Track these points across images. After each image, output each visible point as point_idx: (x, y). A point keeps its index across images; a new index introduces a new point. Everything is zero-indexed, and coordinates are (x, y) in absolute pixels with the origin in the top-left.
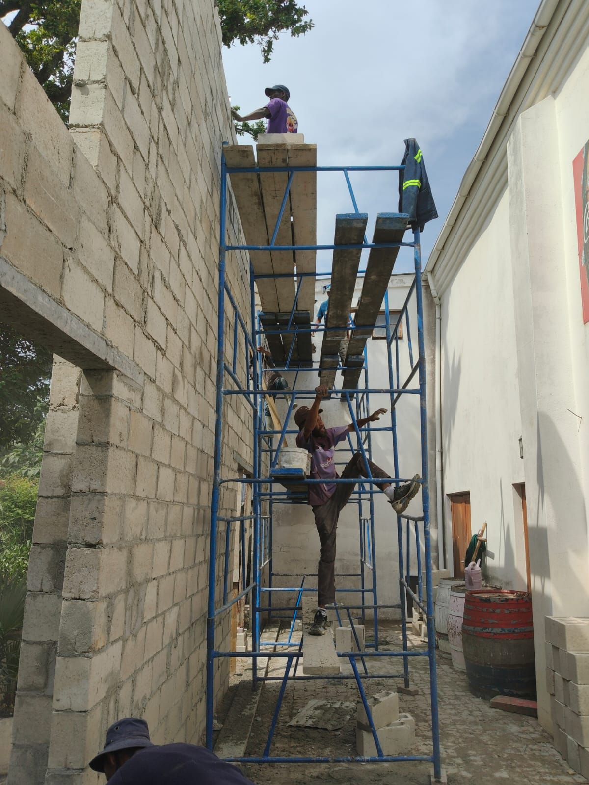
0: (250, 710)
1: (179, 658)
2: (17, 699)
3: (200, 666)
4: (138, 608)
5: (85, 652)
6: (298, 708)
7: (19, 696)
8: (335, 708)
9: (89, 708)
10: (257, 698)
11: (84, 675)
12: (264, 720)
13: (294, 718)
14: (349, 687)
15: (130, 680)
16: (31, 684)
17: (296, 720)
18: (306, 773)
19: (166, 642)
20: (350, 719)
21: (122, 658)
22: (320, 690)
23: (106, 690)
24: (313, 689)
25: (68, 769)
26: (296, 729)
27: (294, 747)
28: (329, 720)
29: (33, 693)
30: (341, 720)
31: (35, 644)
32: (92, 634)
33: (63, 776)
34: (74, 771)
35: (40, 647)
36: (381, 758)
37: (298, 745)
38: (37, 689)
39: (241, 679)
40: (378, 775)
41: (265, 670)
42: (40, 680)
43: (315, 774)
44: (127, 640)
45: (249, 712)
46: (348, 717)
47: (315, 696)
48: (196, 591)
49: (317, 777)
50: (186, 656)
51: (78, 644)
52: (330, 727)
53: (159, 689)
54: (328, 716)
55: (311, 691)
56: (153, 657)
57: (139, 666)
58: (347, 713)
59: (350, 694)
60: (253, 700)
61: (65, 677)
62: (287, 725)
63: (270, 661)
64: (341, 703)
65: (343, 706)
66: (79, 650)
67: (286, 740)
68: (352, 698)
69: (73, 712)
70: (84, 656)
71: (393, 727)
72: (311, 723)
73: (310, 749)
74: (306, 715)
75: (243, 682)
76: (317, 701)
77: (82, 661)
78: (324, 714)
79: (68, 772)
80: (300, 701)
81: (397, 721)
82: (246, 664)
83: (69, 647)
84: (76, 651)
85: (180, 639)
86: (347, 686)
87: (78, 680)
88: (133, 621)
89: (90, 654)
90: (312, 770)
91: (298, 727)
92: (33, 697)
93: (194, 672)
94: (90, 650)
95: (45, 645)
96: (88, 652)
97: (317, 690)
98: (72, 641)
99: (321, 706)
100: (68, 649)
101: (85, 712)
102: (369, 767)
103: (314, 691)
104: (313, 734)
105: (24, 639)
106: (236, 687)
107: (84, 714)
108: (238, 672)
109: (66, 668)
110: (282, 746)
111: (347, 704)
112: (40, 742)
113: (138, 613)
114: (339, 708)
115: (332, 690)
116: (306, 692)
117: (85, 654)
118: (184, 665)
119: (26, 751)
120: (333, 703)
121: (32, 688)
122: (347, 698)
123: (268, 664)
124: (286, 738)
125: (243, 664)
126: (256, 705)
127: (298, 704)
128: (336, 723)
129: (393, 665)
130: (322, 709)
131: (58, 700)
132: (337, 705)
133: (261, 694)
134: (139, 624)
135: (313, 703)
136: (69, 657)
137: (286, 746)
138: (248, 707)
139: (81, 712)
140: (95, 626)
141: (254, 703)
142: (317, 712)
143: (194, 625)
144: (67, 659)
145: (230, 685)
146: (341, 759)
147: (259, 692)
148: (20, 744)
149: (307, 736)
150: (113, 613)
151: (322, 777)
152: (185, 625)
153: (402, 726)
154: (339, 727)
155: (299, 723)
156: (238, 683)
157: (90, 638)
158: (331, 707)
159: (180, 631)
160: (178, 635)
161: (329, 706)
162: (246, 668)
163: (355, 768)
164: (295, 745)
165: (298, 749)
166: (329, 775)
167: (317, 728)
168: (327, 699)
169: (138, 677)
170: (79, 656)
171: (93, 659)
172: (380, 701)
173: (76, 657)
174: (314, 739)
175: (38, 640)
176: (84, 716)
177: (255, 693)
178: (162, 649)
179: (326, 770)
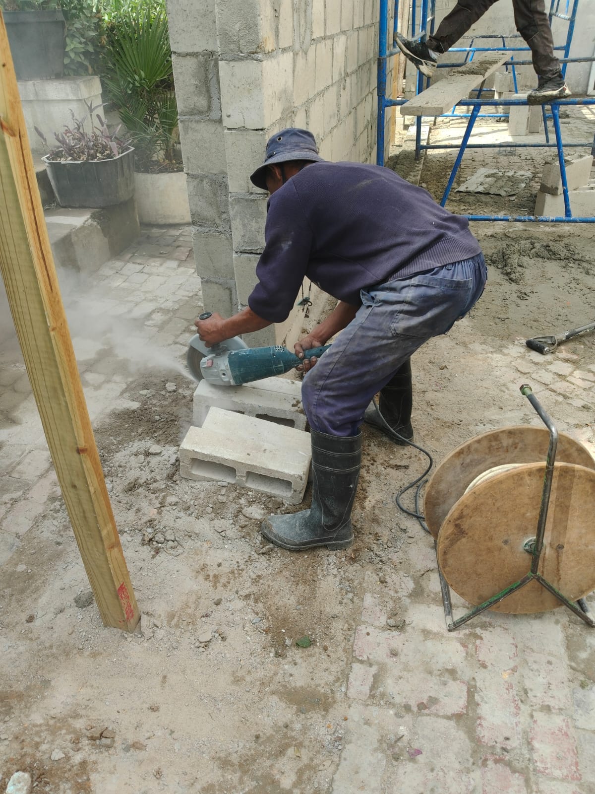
0: (414, 176)
1: (347, 103)
2: (180, 125)
3: (365, 123)
4: (306, 15)
5: (253, 53)
6: (466, 176)
7: (182, 121)
8: (509, 177)
9: (266, 126)
10: (421, 166)
11: (254, 85)
12: (429, 187)
13: (462, 184)
14: (523, 158)
15: (303, 109)
16: (192, 106)
17: (466, 186)
18: (479, 232)
19: (336, 78)
20: (525, 187)
21: (294, 76)
22: (490, 160)
23: (281, 111)
24: (482, 159)
25: (252, 193)
26: (465, 194)
27: (464, 209)
28: (502, 187)
29: (197, 118)
30: (515, 187)
31: (188, 57)
32: (259, 27)
33: (247, 200)
34: (258, 196)
35: (195, 60)
36: (567, 219)
37: (469, 208)
38: (200, 113)
39: (401, 150)
40: (559, 236)
41: (426, 141)
42: (202, 102)
43: (489, 234)
44: (297, 54)
45: (413, 178)
46: (523, 185)
47: (484, 165)
48: (361, 26)
49: (492, 236)
50: (355, 105)
51: (242, 42)
52: (503, 193)
53: (331, 132)
54: (500, 183)
55: (480, 161)
56: (323, 91)
57: (311, 96)
58: (522, 181)
59: (524, 164)
60: (417, 168)
61: (232, 87)
62: (456, 191)
63: (431, 134)
64: (515, 172)
65: (516, 175)
66: (245, 50)
67: (456, 204)
68: (527, 168)
69: (248, 129)
70: (253, 59)
71: (582, 192)
72: (483, 189)
73: (482, 212)
74: (474, 182)
75: (404, 152)
76: (487, 169)
77: (251, 65)
78: (496, 181)
79: (252, 196)
80: (467, 169)
81: (587, 186)
82: (405, 136)
83: (232, 46)
84: (242, 53)
85: (348, 80)
86: (520, 157)
87: (249, 90)
88: (302, 30)
89: (260, 56)
90: (485, 230)
91: (468, 193)
92: (198, 122)
93: (361, 127)
94: (259, 50)
95: (201, 57)
96: (257, 53)
97: (486, 160)
98: (235, 38)
99: (493, 174)
100: (231, 50)
101: (262, 130)
102: (548, 229)
103: (484, 161)
104: (483, 198)
105: (174, 50)
106: (397, 157)
107: (261, 132)
108: (397, 143)
109: (233, 75)
110: (451, 208)
111: (522, 173)
112: (215, 172)
113: (306, 22)
114: (512, 176)
115: (503, 160)
116: (473, 162)
117: (252, 55)
118: (352, 114)
119: (202, 181)
120: (505, 172)
121: (194, 112)
122: (521, 168)
123: (429, 136)
124: (456, 202)
125: (401, 136)
126: (420, 172)
127: (465, 173)
128: (510, 190)
129: (574, 138)
130: (494, 177)
131: (229, 116)
132: (510, 174)
133: (424, 164)
134: (308, 38)
135: (483, 171)
136: (233, 60)
137: (456, 209)
138: (412, 173)
139: (257, 130)
140: (262, 16)
141: (418, 170)
142: (488, 180)
143: (360, 68)
144: (232, 64)
145: (390, 155)
146: (522, 218)
147: (422, 161)
148: (194, 173)
149: (478, 201)
150: (279, 6)
151: (497, 236)
152: (352, 67)
153: (592, 191)
154: (514, 193)
155: (468, 189)
156: (398, 153)
157: (257, 33)
158: (503, 176)
159: (349, 71)
160: (347, 75)
161: (501, 174)
162: (405, 139)
163: (532, 229)
164: (466, 208)
165: (469, 211)
166: (505, 235)
167: (488, 194)
168: (498, 168)
169: (311, 109)
170: (246, 58)
171: (264, 63)
172: (573, 163)
173: (242, 60)
174: (486, 204)
175: (190, 50)
176: (261, 135)
177: (418, 162)
178: (332, 85)
179: (501, 231)
